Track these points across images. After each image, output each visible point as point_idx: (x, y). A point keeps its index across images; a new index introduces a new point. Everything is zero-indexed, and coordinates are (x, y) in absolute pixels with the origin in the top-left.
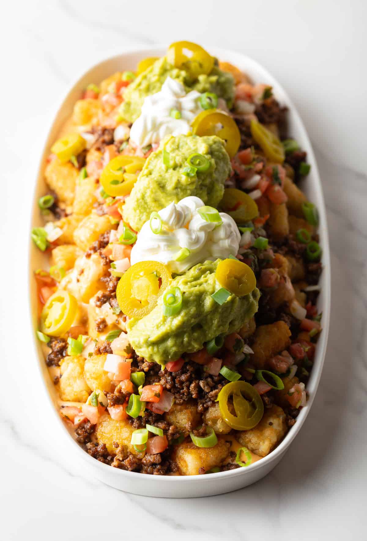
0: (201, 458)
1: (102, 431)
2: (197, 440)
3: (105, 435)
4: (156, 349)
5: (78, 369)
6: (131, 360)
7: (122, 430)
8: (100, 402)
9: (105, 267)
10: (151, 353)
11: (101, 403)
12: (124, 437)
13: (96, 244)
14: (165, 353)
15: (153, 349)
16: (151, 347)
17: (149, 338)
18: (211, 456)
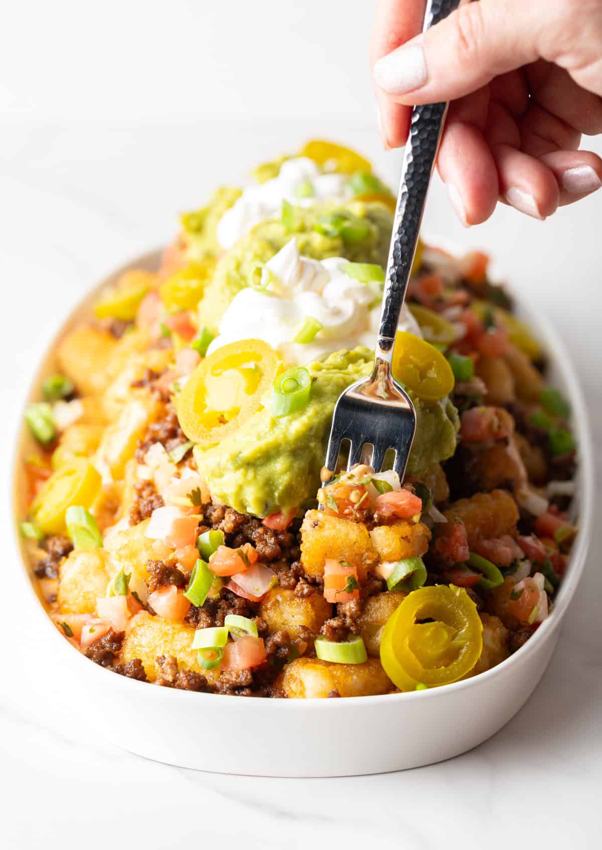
0: (333, 677)
1: (136, 643)
2: (326, 649)
3: (140, 649)
4: (251, 474)
5: (95, 561)
6: (200, 517)
7: (176, 637)
8: (134, 591)
9: (159, 405)
10: (241, 482)
11: (135, 594)
12: (178, 647)
13: (144, 376)
14: (269, 484)
15: (245, 475)
16: (242, 471)
17: (240, 453)
18: (355, 677)
